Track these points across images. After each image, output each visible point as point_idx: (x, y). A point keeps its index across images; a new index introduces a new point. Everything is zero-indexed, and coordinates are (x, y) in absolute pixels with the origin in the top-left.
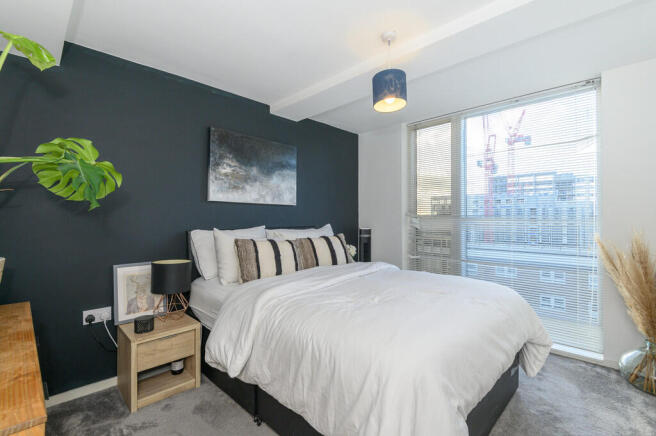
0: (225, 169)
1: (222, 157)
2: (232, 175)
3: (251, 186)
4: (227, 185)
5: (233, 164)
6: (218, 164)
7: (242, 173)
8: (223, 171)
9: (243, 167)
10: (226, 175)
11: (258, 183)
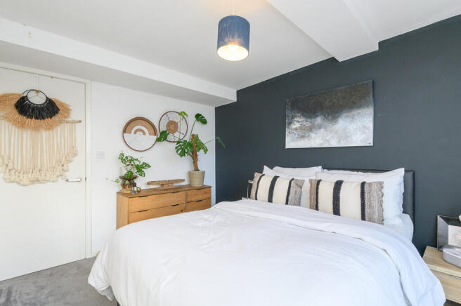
0: (296, 125)
1: (293, 117)
2: (300, 128)
3: (316, 133)
4: (297, 136)
5: (301, 120)
6: (290, 123)
7: (308, 124)
8: (294, 127)
9: (309, 120)
10: (296, 129)
11: (322, 130)
